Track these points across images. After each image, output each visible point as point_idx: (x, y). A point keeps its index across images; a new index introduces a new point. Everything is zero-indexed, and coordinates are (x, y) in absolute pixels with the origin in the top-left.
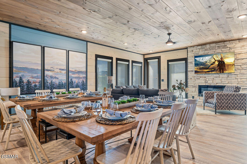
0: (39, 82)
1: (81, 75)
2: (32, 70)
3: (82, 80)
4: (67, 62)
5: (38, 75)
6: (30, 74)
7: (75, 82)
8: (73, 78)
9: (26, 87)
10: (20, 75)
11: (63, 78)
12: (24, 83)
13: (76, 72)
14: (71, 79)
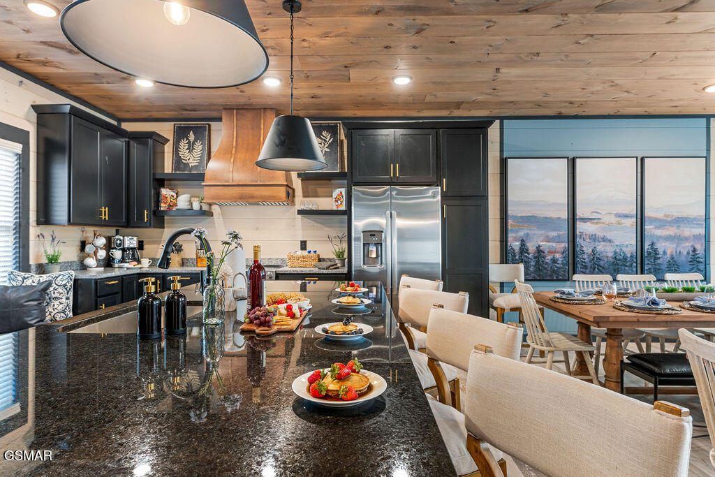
0: (564, 252)
1: (686, 229)
2: (545, 223)
3: (690, 244)
4: (639, 194)
5: (561, 233)
6: (543, 232)
7: (664, 253)
8: (658, 240)
9: (533, 263)
10: (521, 234)
11: (626, 241)
12: (528, 254)
13: (670, 222)
14: (652, 244)
